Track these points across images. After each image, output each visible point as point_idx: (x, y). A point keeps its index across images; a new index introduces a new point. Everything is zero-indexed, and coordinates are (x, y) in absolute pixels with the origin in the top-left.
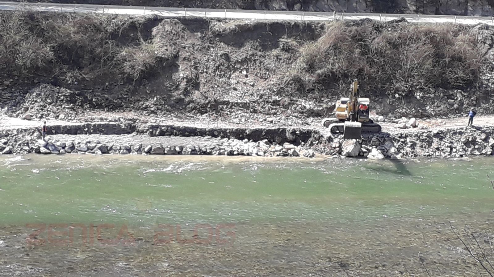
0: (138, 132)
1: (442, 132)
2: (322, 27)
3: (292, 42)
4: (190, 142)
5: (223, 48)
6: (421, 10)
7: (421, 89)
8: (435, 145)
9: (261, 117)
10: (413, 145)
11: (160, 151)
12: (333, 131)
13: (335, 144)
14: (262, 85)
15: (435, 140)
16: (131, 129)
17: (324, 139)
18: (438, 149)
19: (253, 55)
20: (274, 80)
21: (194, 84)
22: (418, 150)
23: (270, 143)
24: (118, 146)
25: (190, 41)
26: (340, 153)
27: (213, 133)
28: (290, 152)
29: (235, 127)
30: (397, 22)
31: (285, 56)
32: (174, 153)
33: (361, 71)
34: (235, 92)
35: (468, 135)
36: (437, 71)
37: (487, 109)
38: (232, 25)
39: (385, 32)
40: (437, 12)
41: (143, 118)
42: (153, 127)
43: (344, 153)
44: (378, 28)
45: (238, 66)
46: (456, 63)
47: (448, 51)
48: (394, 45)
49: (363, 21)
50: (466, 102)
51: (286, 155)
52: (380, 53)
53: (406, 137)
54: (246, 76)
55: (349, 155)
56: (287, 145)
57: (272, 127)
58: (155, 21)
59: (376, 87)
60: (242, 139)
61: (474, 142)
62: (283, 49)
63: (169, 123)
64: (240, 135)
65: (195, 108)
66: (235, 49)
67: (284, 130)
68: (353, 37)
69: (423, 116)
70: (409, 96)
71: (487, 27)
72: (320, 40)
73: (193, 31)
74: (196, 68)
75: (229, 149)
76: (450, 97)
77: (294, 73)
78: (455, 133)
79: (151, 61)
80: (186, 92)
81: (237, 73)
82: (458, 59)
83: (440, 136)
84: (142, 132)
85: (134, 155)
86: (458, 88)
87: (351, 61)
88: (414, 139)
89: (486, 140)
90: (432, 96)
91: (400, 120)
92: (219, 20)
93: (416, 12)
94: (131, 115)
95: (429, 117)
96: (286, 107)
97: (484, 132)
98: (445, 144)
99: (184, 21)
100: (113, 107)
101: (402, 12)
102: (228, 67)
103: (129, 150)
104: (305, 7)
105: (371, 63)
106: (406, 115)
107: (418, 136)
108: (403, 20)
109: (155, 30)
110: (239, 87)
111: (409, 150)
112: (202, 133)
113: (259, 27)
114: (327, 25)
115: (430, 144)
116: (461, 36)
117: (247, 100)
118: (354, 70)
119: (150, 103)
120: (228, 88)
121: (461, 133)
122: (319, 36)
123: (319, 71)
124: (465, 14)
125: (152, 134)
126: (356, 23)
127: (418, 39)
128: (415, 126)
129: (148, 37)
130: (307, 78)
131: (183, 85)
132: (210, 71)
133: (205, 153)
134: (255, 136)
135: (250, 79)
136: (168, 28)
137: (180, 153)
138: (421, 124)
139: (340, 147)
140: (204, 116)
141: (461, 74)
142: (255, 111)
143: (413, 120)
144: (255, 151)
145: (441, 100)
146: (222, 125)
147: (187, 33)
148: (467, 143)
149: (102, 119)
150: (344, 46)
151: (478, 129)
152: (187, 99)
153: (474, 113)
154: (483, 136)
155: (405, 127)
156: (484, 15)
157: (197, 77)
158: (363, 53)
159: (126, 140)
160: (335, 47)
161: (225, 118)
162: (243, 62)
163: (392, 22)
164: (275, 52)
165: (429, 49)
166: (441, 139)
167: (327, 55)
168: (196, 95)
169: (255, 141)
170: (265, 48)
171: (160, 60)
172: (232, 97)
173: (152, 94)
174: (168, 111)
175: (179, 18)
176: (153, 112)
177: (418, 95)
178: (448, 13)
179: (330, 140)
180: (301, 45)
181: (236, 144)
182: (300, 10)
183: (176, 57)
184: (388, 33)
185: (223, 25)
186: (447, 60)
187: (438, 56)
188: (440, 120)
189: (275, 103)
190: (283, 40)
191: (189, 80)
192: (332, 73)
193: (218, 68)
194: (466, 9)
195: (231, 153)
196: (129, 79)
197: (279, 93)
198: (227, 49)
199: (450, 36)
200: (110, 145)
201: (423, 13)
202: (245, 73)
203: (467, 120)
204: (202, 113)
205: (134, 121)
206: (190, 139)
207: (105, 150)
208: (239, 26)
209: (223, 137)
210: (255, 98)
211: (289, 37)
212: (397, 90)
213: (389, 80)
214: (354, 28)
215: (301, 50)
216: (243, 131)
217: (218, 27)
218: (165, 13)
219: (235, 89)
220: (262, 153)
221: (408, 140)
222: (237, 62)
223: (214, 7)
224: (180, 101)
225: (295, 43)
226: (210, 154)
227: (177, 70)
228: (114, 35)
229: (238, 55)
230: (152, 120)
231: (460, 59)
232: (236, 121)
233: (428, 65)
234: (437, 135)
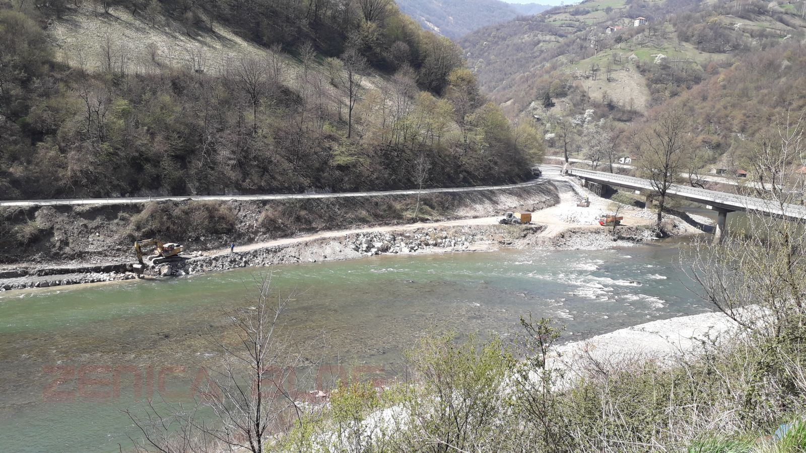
0: (30, 275)
1: (217, 257)
2: (143, 206)
3: (126, 215)
4: (65, 278)
5: (83, 221)
6: (200, 193)
7: (204, 236)
8: (214, 265)
9: (110, 259)
10: (202, 266)
11: (46, 285)
12: (155, 262)
13: (157, 269)
14: (109, 241)
15: (214, 262)
16: (25, 273)
17: (150, 267)
18: (215, 266)
19: (102, 224)
20: (116, 237)
21: (65, 243)
22: (204, 268)
23: (117, 273)
24: (17, 284)
25: (61, 219)
26: (160, 274)
27: (80, 271)
28: (130, 277)
29: (94, 266)
30: (187, 200)
31: (122, 223)
32: (55, 285)
33: (168, 228)
34: (92, 246)
35: (232, 257)
36: (211, 225)
37: (240, 243)
38: (87, 208)
39: (180, 206)
40: (209, 194)
41: (32, 266)
42: (39, 271)
43: (162, 274)
44: (176, 204)
45: (93, 230)
46: (222, 220)
47: (217, 214)
48: (186, 213)
49: (167, 201)
50: (229, 240)
51: (127, 278)
52: (178, 218)
53: (197, 261)
54: (99, 236)
55: (165, 275)
56: (127, 273)
57: (117, 264)
58: (37, 208)
59: (178, 236)
60: (99, 272)
61: (235, 261)
62: (120, 219)
63: (51, 267)
64: (97, 270)
65: (67, 257)
66: (90, 221)
67: (125, 265)
68: (162, 210)
69: (206, 249)
70: (197, 240)
71: (236, 201)
72: (143, 212)
73: (62, 212)
74: (66, 234)
75: (91, 279)
76: (220, 238)
77: (128, 232)
78: (224, 257)
79: (36, 232)
80: (60, 248)
81: (93, 235)
82: (222, 218)
83: (216, 259)
84: (33, 275)
85: (28, 289)
86: (224, 233)
87: (162, 223)
88: (202, 263)
89: (241, 259)
90: (210, 238)
91: (193, 253)
92: (79, 205)
93: (197, 194)
94: (24, 265)
95: (209, 249)
96: (125, 252)
97: (240, 255)
98: (219, 263)
99: (55, 207)
100: (11, 262)
101: (189, 195)
102: (87, 232)
103: (24, 286)
104: (132, 195)
105: (174, 223)
106: (196, 250)
107: (204, 261)
108: (190, 199)
109: (36, 214)
110: (95, 242)
111: (199, 268)
112: (73, 271)
113: (104, 208)
114: (146, 204)
115: (211, 264)
116: (223, 206)
117: (100, 250)
118: (164, 228)
119: (37, 257)
120: (87, 243)
121: (227, 257)
122: (142, 210)
123: (143, 230)
124: (224, 194)
125: (39, 275)
126: (163, 202)
127: (199, 209)
128: (202, 255)
129: (32, 218)
130: (136, 234)
131: (58, 244)
132: (75, 235)
133: (76, 283)
134: (107, 270)
135: (101, 238)
136: (45, 212)
137: (59, 285)
138: (205, 254)
139: (160, 271)
140: (73, 261)
141: (224, 226)
142: (106, 256)
143: (200, 252)
144: (108, 278)
145: (215, 240)
146: (86, 265)
147: (58, 214)
148: (231, 262)
149: (4, 269)
150: (157, 215)
151: (236, 253)
152: (62, 253)
153: (234, 246)
154: (239, 257)
155: (196, 257)
156: (234, 194)
157: (67, 239)
158: (168, 219)
159: (22, 280)
160: (152, 216)
161: (87, 261)
162: (96, 228)
163: (184, 201)
164: (116, 221)
165: (206, 214)
166: (217, 261)
167: (147, 221)
168: (67, 250)
169: (107, 273)
170: (109, 219)
171: (41, 231)
172: (91, 248)
173: (38, 251)
174: (49, 260)
175: (52, 206)
176: (39, 262)
177: (202, 238)
178: (214, 194)
179: (153, 267)
180: (131, 216)
181: (95, 276)
182: (129, 197)
183: (52, 228)
184: (182, 207)
185: (82, 208)
186: (216, 219)
187: (211, 217)
188: (215, 251)
189: (118, 250)
190: (120, 214)
191: (62, 241)
192: (152, 230)
193: (80, 232)
194: (224, 192)
195: (93, 281)
196: (21, 244)
197: (120, 244)
198: (86, 222)
199: (217, 206)
200: (11, 285)
201: (201, 195)
202: (97, 234)
203: (230, 249)
204: (72, 260)
205: (27, 268)
206: (65, 276)
207: (8, 288)
208: (92, 208)
209: (86, 273)
210: (105, 248)
211: (123, 212)
212: (190, 237)
213: (185, 232)
214: (162, 205)
215: (132, 219)
216: (99, 268)
217: (78, 209)
218: (43, 204)
219: (92, 244)
220: (112, 279)
221: (199, 263)
222: (92, 228)
223: (75, 198)
224: (57, 254)
225: (127, 215)
226: (79, 283)
227: (53, 236)
228: (9, 218)
229: (92, 224)
230: (39, 267)
231: (223, 218)
232: (94, 262)
233: (206, 222)
234: (214, 259)
